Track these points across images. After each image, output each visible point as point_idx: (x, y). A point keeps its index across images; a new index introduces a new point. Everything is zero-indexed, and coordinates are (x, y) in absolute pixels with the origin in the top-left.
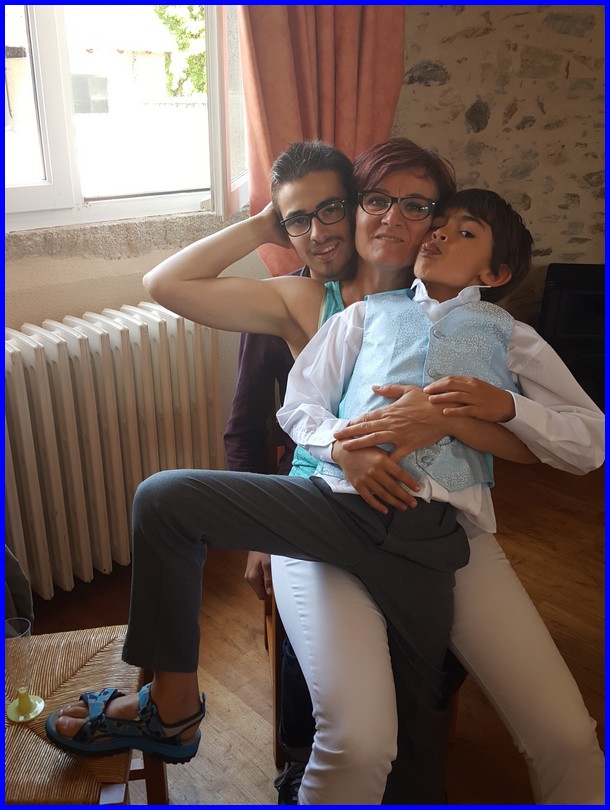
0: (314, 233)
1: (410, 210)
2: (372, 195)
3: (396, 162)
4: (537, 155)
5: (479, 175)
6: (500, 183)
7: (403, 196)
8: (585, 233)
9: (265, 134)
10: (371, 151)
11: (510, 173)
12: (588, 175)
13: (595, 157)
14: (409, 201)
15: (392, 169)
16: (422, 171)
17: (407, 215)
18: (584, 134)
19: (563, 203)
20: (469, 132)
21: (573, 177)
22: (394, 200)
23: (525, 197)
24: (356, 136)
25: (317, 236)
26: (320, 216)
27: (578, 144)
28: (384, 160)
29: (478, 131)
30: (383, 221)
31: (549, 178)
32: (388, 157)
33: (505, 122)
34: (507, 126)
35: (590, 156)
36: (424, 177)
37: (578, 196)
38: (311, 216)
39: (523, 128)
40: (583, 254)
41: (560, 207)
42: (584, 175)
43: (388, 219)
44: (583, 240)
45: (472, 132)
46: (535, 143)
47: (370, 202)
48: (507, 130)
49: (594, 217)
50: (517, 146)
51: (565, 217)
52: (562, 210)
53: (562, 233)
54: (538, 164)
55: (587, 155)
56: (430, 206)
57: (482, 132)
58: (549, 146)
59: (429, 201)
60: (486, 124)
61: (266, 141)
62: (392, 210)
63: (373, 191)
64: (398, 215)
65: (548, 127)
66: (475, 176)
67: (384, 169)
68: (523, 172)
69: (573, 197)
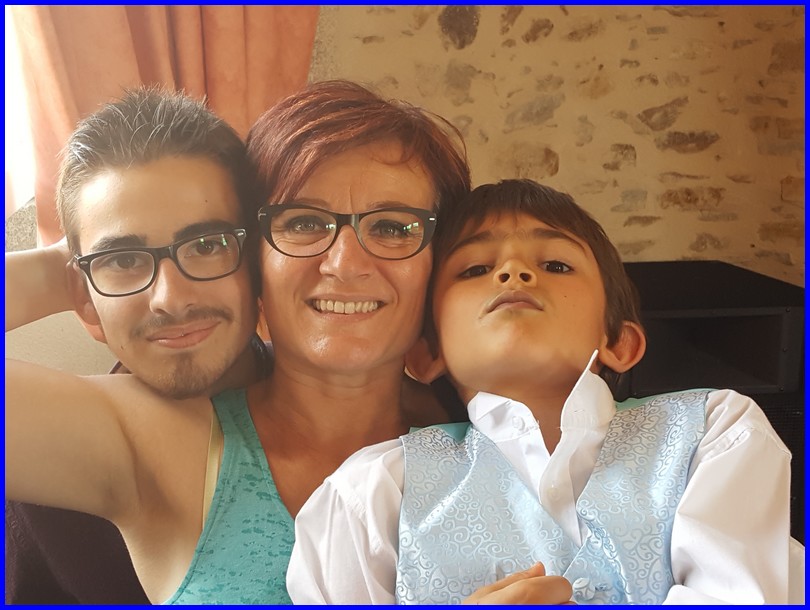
0: (161, 294)
1: (381, 236)
2: (290, 214)
3: (334, 137)
4: (561, 82)
5: (470, 121)
6: (505, 132)
7: (362, 208)
8: (650, 208)
9: (55, 65)
10: (276, 113)
11: (520, 115)
12: (645, 112)
13: (655, 81)
14: (375, 218)
15: (327, 151)
16: (394, 152)
17: (377, 250)
18: (634, 44)
19: (610, 158)
20: (447, 49)
21: (622, 116)
22: (343, 220)
23: (549, 154)
24: (247, 62)
25: (170, 302)
26: (181, 258)
27: (624, 62)
28: (306, 135)
29: (462, 46)
30: (324, 268)
31: (584, 120)
32: (316, 128)
33: (505, 30)
34: (508, 36)
35: (646, 81)
36: (403, 162)
37: (633, 148)
38: (160, 254)
39: (535, 38)
40: (650, 242)
41: (606, 166)
42: (640, 112)
43: (335, 261)
44: (647, 220)
45: (452, 48)
46: (555, 64)
47: (290, 226)
48: (510, 43)
49: (661, 181)
50: (528, 70)
51: (615, 183)
52: (609, 172)
53: (613, 209)
54: (563, 97)
55: (641, 79)
56: (424, 223)
57: (468, 49)
58: (578, 66)
59: (420, 214)
60: (474, 33)
61: (58, 78)
62: (341, 243)
63: (290, 204)
64: (357, 251)
65: (574, 35)
66: (463, 123)
67: (308, 154)
68: (542, 113)
69: (625, 149)
